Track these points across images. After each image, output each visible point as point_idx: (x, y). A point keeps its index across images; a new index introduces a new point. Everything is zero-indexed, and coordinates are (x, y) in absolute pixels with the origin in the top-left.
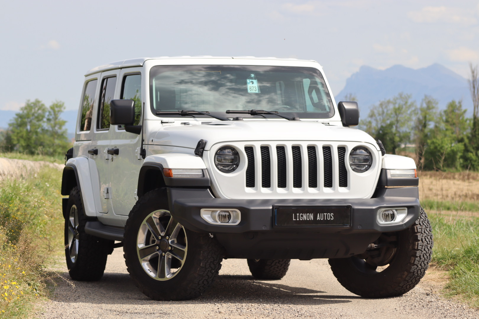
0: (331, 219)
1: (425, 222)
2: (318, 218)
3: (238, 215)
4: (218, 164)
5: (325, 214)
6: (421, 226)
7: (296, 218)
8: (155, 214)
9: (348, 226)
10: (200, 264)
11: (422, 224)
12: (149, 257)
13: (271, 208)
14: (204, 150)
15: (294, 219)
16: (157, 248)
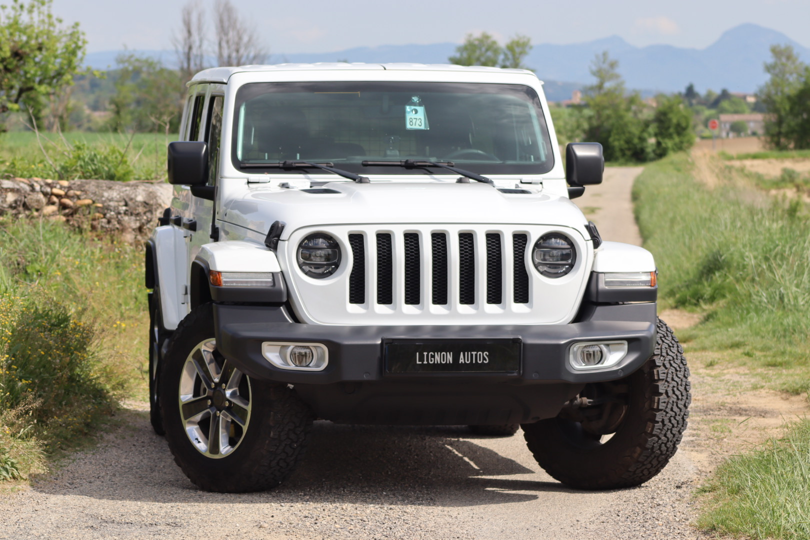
0: (485, 361)
1: (674, 362)
2: (461, 361)
3: (324, 352)
4: (304, 263)
5: (474, 353)
6: (666, 368)
7: (421, 359)
8: (205, 345)
9: (515, 374)
10: (270, 433)
11: (668, 365)
12: (198, 417)
13: (379, 342)
14: (279, 240)
15: (419, 361)
16: (209, 402)
